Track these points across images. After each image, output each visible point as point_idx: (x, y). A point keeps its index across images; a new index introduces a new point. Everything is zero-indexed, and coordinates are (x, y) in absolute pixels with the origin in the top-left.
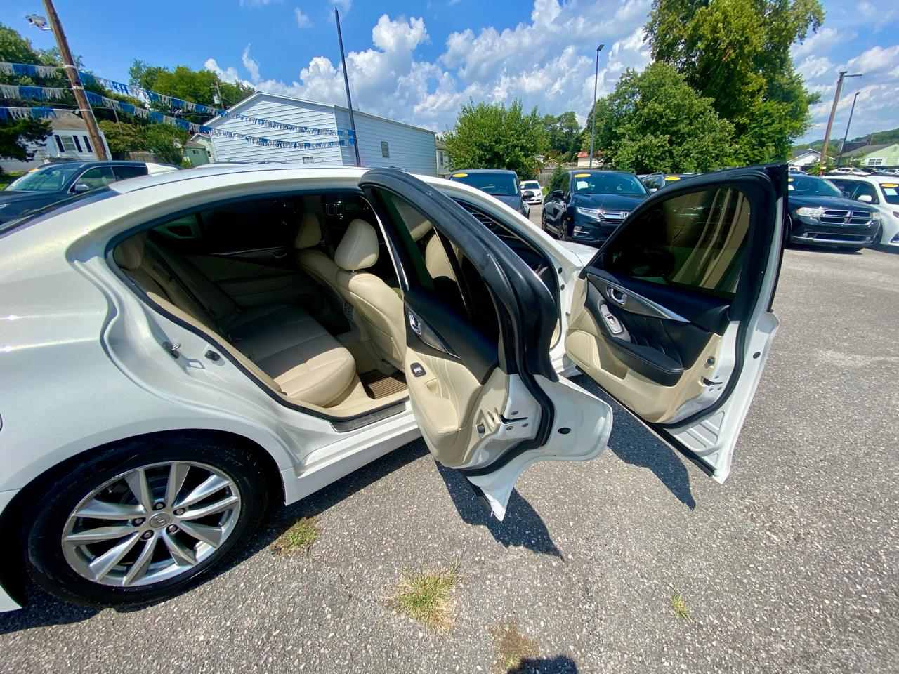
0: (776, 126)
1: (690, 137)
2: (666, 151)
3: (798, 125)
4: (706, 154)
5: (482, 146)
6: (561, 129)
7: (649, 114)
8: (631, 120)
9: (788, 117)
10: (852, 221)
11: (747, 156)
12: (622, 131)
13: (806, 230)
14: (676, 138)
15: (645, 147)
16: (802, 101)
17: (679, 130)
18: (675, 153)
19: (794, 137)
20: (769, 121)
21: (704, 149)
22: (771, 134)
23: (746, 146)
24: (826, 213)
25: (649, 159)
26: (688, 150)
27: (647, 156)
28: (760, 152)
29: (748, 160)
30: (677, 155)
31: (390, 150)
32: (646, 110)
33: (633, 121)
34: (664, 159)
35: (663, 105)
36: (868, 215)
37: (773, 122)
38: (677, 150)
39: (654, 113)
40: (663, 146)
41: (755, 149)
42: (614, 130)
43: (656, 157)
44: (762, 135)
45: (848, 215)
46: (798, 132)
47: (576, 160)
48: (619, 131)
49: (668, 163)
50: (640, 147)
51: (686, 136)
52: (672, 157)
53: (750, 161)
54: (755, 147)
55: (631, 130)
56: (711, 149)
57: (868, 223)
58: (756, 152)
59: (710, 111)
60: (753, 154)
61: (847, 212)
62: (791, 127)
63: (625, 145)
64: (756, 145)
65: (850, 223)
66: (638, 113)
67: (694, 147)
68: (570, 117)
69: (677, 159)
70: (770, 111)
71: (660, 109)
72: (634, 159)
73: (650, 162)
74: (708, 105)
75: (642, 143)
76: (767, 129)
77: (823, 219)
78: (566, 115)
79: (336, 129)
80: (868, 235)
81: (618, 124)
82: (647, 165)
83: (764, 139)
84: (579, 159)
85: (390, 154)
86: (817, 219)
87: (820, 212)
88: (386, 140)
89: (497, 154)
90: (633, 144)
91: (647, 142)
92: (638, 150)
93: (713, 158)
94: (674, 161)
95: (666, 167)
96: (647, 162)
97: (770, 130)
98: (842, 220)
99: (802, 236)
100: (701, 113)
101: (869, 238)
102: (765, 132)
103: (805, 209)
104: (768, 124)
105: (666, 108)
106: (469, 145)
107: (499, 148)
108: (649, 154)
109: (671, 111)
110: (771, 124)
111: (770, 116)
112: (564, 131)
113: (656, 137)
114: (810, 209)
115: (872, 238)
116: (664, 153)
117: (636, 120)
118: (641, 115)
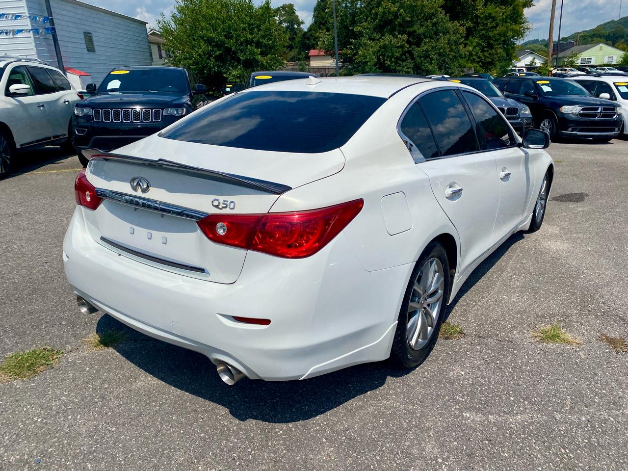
0: (500, 29)
1: (426, 37)
2: (406, 52)
3: (517, 28)
4: (444, 56)
5: (209, 41)
6: (280, 23)
7: (384, 13)
8: (367, 18)
9: (509, 20)
10: (604, 116)
11: (479, 57)
12: (359, 29)
13: (570, 125)
14: (413, 39)
15: (385, 47)
16: (518, 5)
17: (415, 31)
18: (416, 55)
19: (515, 39)
20: (494, 24)
21: (442, 51)
22: (497, 37)
23: (477, 48)
24: (582, 110)
25: (391, 60)
26: (427, 51)
27: (388, 56)
28: (490, 54)
29: (481, 61)
30: (417, 57)
31: (95, 43)
32: (381, 10)
33: (369, 19)
34: (404, 60)
35: (397, 4)
36: (613, 109)
37: (497, 25)
38: (417, 51)
39: (390, 13)
40: (402, 47)
41: (485, 51)
42: (351, 28)
43: (397, 58)
44: (490, 38)
45: (599, 111)
46: (519, 34)
47: (308, 58)
48: (357, 29)
49: (410, 63)
50: (380, 47)
51: (422, 37)
52: (413, 58)
53: (482, 63)
54: (485, 49)
55: (368, 28)
56: (447, 50)
57: (615, 117)
58: (486, 54)
59: (441, 13)
60: (484, 55)
61: (598, 108)
62: (512, 30)
63: (365, 44)
64: (485, 47)
65: (602, 117)
66: (373, 11)
67: (432, 48)
68: (289, 10)
69: (418, 60)
70: (494, 15)
71: (394, 9)
72: (376, 60)
73: (391, 63)
74: (439, 7)
75: (382, 44)
76: (493, 31)
77: (581, 115)
78: (284, 7)
79: (28, 15)
80: (617, 126)
81: (354, 23)
82: (389, 66)
83: (491, 42)
84: (311, 58)
85: (96, 48)
86: (577, 115)
87: (577, 109)
88: (89, 29)
89: (228, 50)
90: (373, 44)
91: (387, 42)
92: (379, 51)
93: (451, 59)
94: (415, 62)
95: (408, 68)
96: (389, 63)
97: (495, 32)
98: (595, 115)
99: (568, 131)
100: (433, 14)
101: (617, 129)
102: (491, 34)
103: (566, 107)
104: (492, 27)
105: (400, 8)
106: (194, 40)
107: (230, 43)
108: (390, 54)
109: (405, 11)
110: (496, 27)
111: (494, 19)
112: (285, 25)
113: (395, 36)
114: (570, 107)
115: (619, 129)
116: (404, 54)
117: (372, 18)
118: (376, 14)
